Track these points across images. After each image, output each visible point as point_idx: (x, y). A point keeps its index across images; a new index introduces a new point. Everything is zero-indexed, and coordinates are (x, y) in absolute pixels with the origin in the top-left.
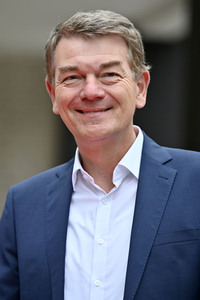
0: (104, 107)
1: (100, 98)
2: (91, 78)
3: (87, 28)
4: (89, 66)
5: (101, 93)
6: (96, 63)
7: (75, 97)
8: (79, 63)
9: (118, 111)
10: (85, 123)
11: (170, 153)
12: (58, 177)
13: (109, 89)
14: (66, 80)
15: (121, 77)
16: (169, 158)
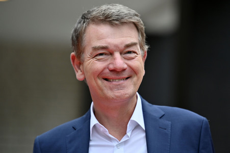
0: (126, 76)
1: (124, 70)
2: (117, 55)
3: (114, 18)
4: (116, 46)
5: (125, 66)
6: (122, 44)
7: (104, 69)
8: (109, 43)
9: (135, 79)
10: (111, 89)
12: (75, 129)
13: (130, 63)
14: (97, 55)
15: (137, 54)
16: (163, 113)
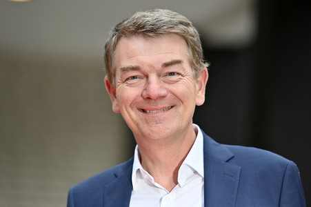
1: (163, 97)
2: (153, 77)
3: (148, 28)
5: (163, 92)
6: (158, 62)
7: (137, 96)
8: (141, 63)
11: (232, 150)
12: (116, 177)
13: (172, 87)
14: (127, 79)
15: (182, 76)
16: (232, 155)
